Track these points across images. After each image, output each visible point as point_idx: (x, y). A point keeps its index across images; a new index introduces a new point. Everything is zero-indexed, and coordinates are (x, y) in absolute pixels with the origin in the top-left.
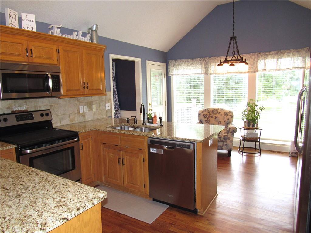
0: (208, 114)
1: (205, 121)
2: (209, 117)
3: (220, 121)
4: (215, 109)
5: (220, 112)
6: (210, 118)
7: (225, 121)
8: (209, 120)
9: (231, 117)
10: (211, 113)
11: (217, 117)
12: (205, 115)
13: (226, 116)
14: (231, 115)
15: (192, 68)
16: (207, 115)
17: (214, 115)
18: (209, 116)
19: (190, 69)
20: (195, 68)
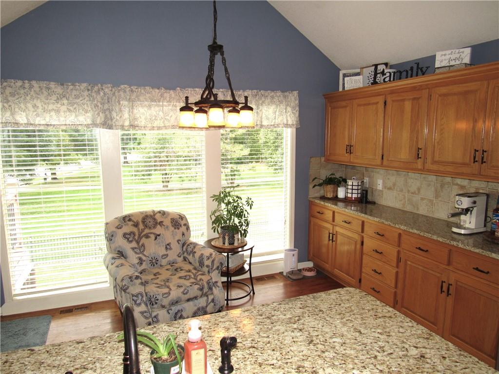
0: (135, 230)
1: (133, 249)
2: (140, 238)
3: (167, 243)
4: (147, 216)
5: (162, 222)
6: (144, 240)
7: (178, 241)
8: (143, 245)
9: (187, 229)
10: (141, 226)
11: (159, 235)
12: (130, 234)
13: (178, 229)
14: (185, 225)
15: (64, 108)
16: (132, 233)
17: (152, 231)
18: (139, 235)
19: (58, 111)
20: (71, 108)
